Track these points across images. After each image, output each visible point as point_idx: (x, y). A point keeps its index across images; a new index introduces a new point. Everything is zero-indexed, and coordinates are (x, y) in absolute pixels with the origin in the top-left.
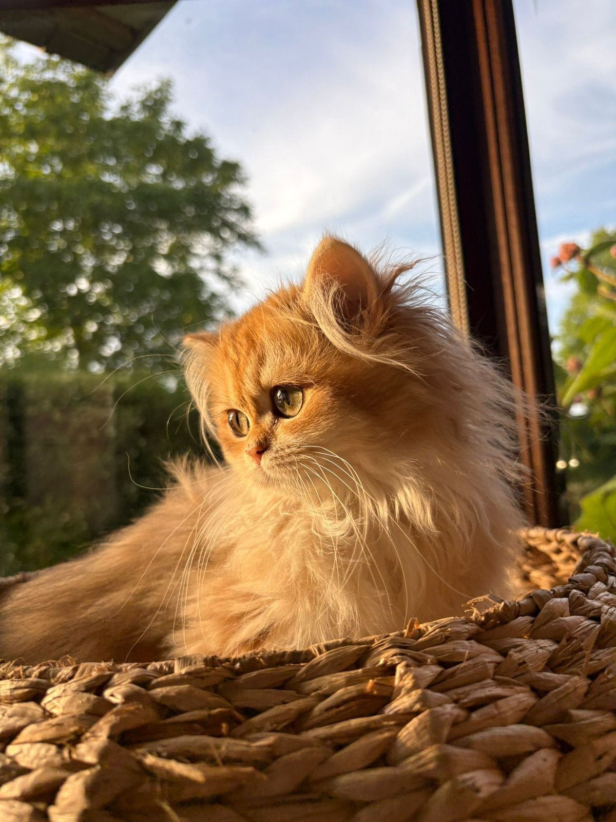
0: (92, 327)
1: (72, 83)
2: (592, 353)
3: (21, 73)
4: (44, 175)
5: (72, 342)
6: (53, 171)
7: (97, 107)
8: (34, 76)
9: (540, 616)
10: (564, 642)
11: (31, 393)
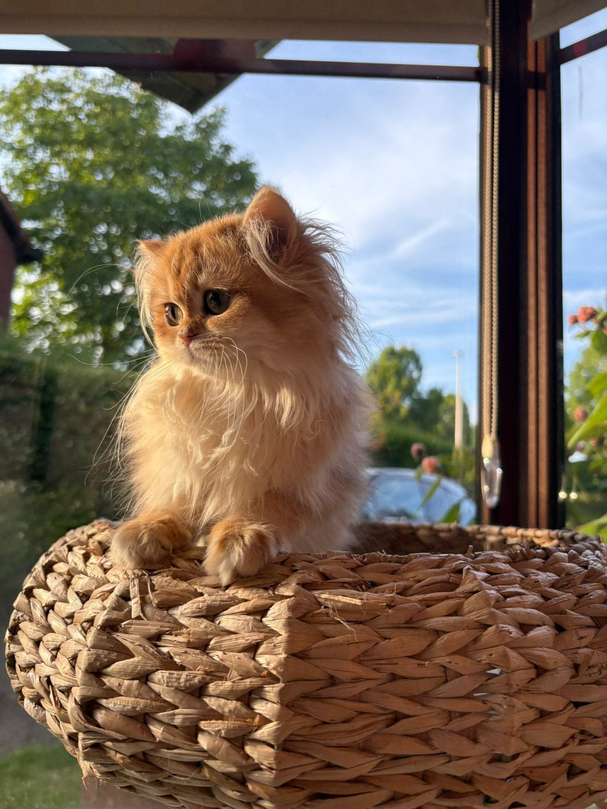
0: (120, 327)
1: (134, 100)
2: (597, 405)
3: (88, 86)
4: (97, 180)
5: (99, 338)
6: (104, 179)
7: (154, 125)
8: (99, 90)
9: (549, 560)
10: (563, 575)
11: (61, 382)
